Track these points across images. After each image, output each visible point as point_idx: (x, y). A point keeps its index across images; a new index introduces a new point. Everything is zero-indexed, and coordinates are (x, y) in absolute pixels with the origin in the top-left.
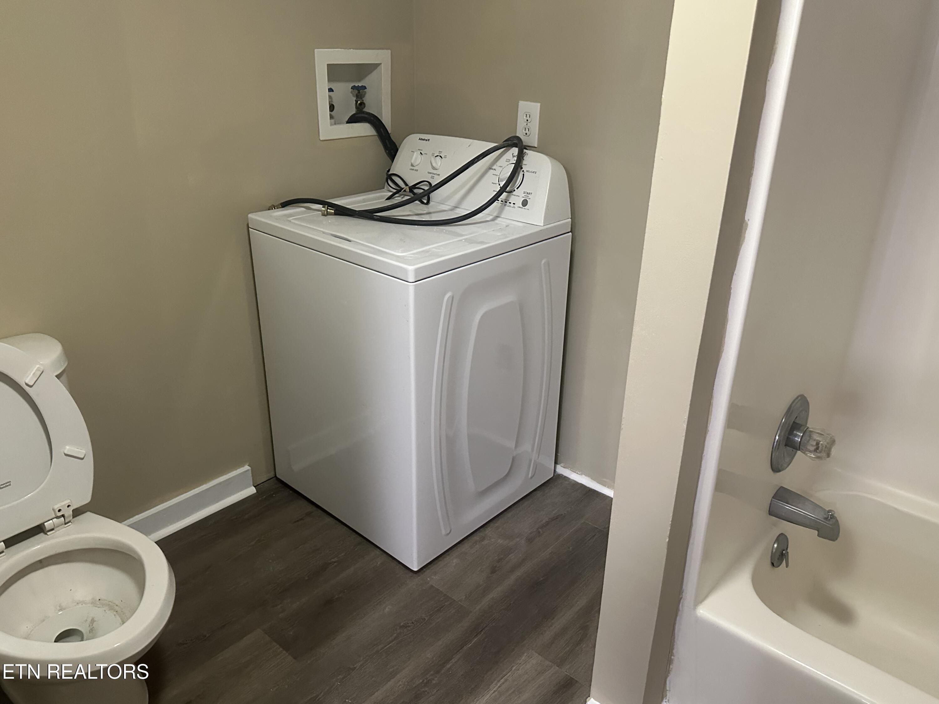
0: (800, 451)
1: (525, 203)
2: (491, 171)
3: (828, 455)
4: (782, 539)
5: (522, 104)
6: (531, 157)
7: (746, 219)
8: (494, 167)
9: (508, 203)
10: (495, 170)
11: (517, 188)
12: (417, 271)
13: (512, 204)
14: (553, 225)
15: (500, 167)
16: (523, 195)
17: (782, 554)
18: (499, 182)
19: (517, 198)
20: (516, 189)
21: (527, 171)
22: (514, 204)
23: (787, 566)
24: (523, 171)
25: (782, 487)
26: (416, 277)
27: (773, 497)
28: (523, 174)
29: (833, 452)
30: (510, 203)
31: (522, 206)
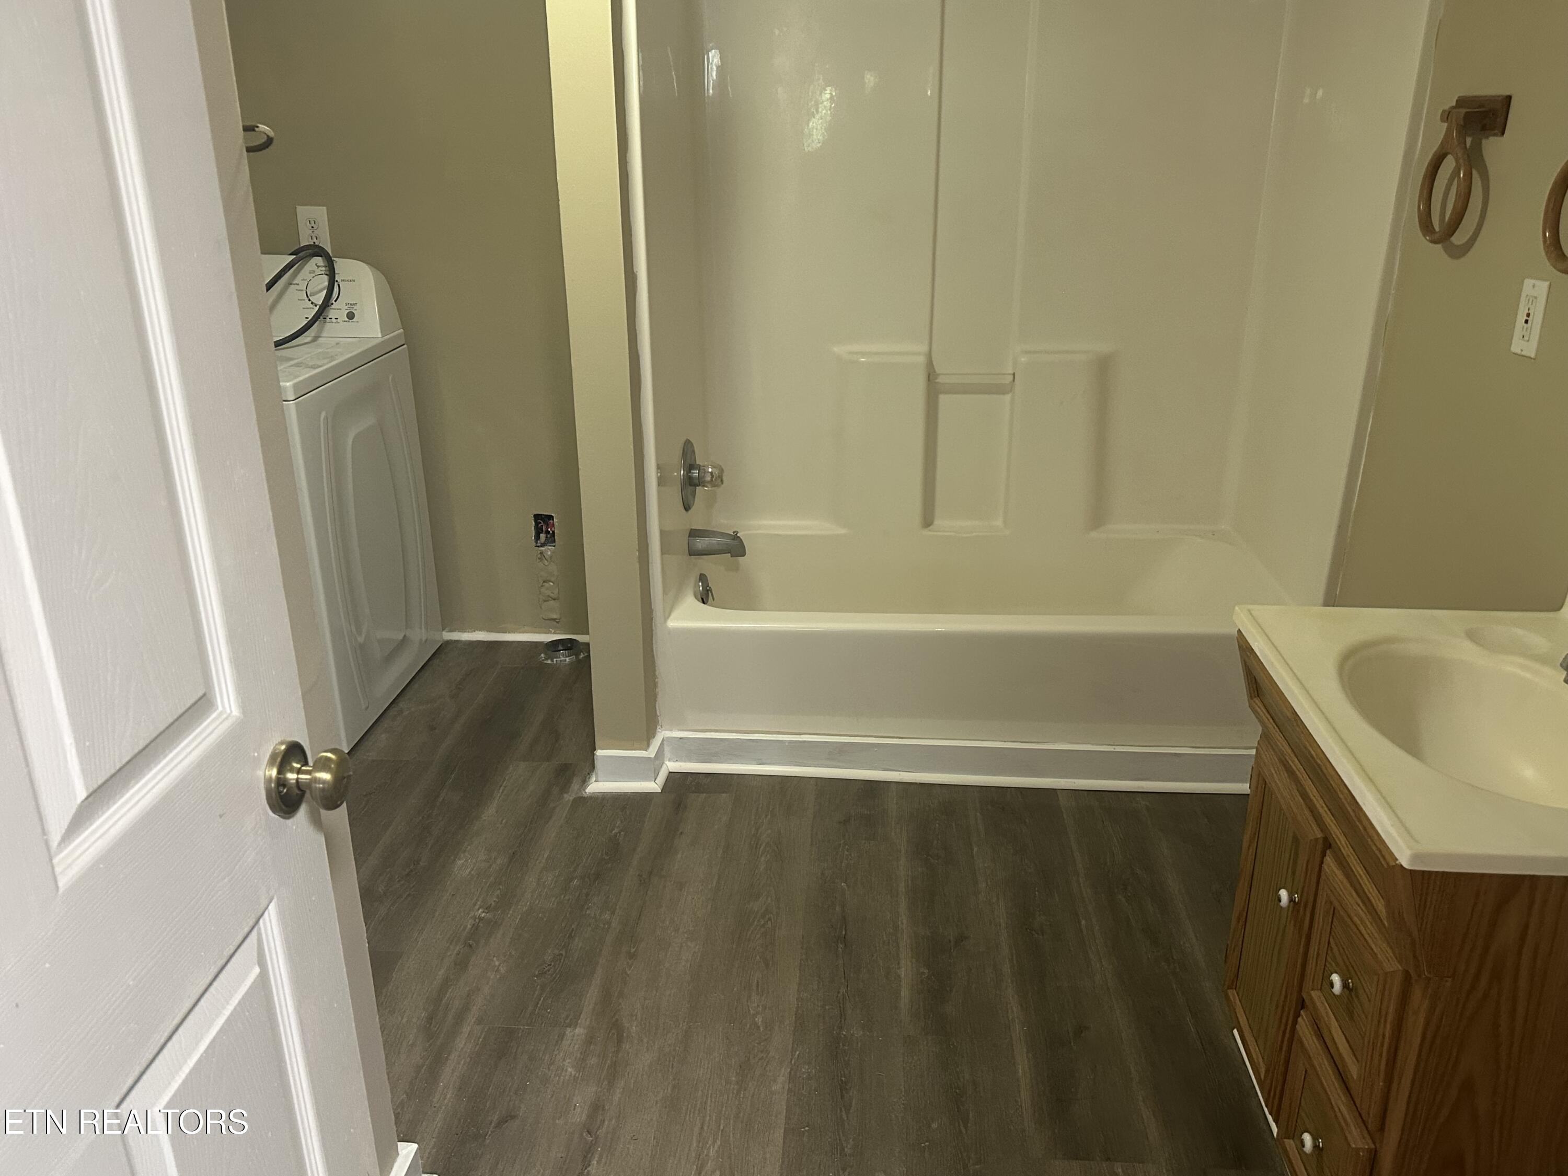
0: (700, 487)
1: (351, 316)
2: (292, 286)
3: (722, 481)
4: (702, 578)
5: (300, 209)
6: (344, 267)
7: (635, 271)
8: (295, 282)
9: (328, 320)
10: (298, 284)
11: (336, 301)
12: (295, 386)
13: (334, 320)
14: (392, 335)
15: (303, 280)
16: (346, 307)
17: (708, 591)
18: (307, 297)
19: (338, 310)
20: (333, 302)
21: (342, 280)
22: (337, 319)
23: (714, 599)
24: (337, 281)
25: (691, 529)
26: (295, 393)
27: (689, 537)
28: (339, 285)
29: (725, 479)
30: (331, 318)
31: (347, 320)
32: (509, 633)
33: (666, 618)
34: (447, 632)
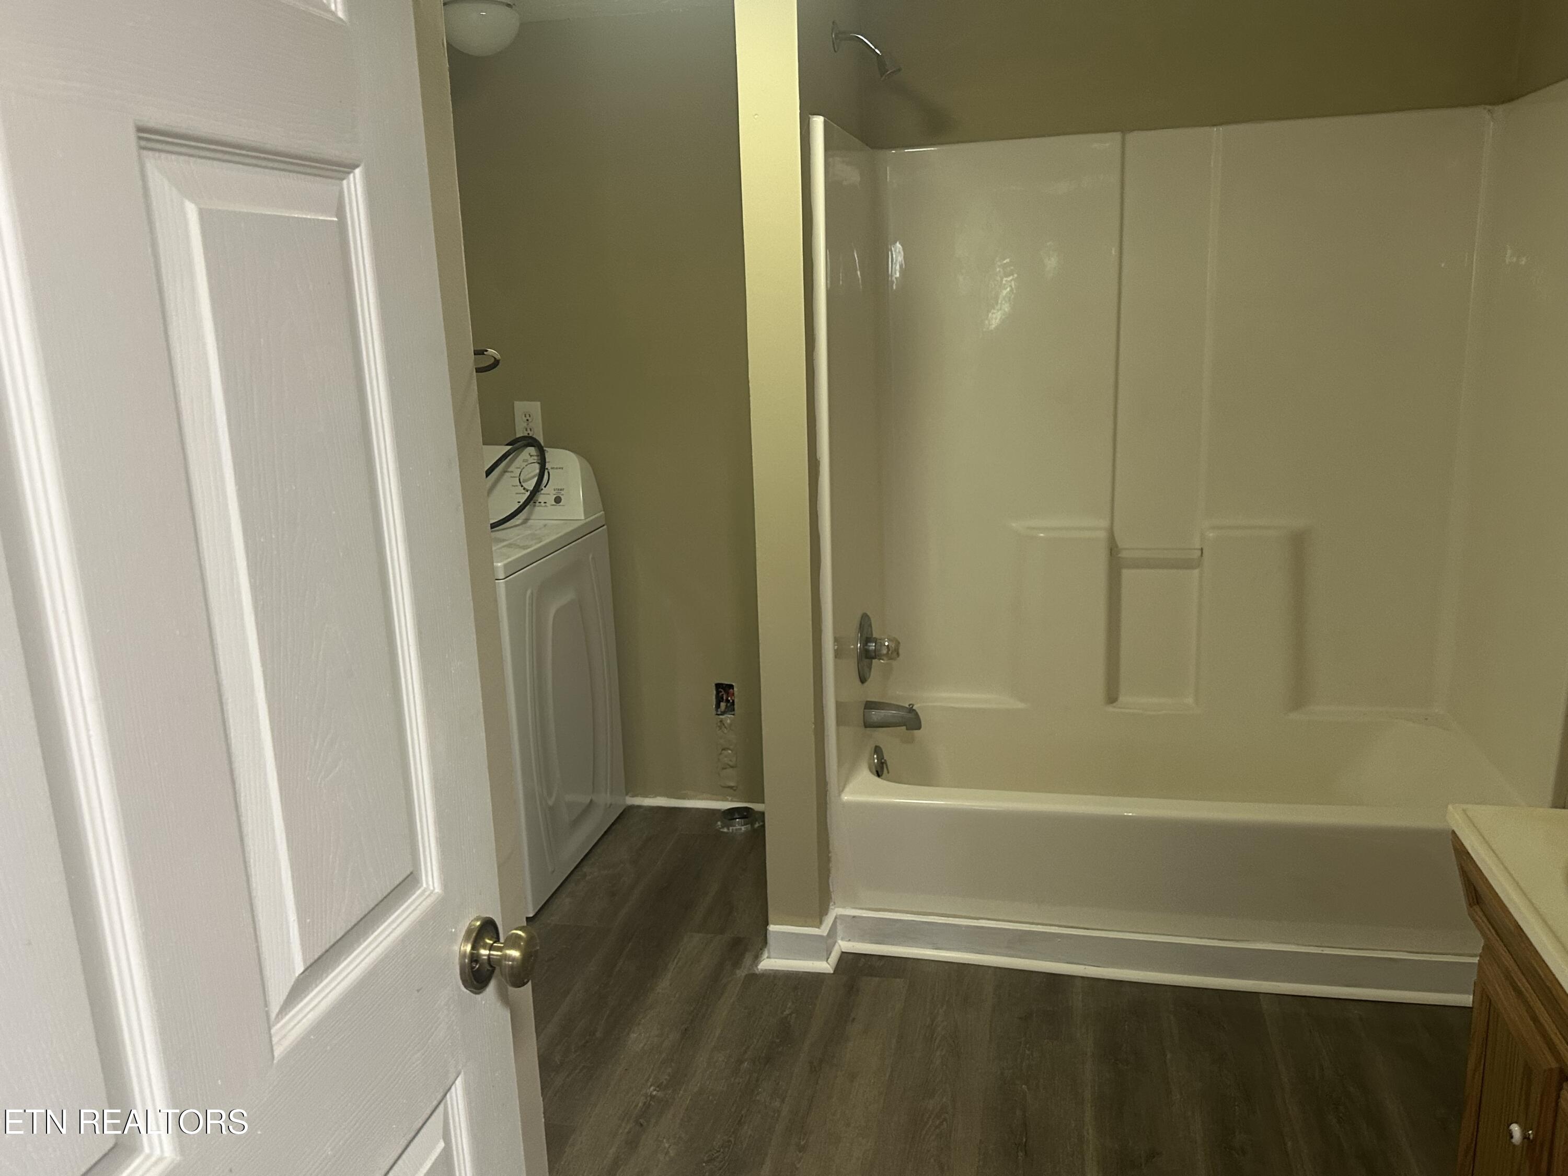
0: (876, 660)
1: (558, 500)
2: (507, 474)
3: (898, 654)
4: (877, 750)
5: (517, 404)
6: (555, 456)
7: (818, 458)
8: (510, 470)
9: (537, 504)
10: (512, 472)
11: (545, 487)
12: (505, 566)
13: (543, 504)
14: (594, 517)
15: (517, 468)
16: (554, 492)
17: (882, 763)
18: (520, 483)
19: (548, 494)
20: (543, 488)
21: (552, 468)
22: (545, 503)
23: (888, 772)
24: (547, 469)
25: (867, 701)
26: (505, 573)
27: (865, 709)
28: (549, 473)
29: (901, 651)
30: (540, 503)
31: (554, 503)
32: (689, 799)
33: (841, 791)
34: (630, 797)
